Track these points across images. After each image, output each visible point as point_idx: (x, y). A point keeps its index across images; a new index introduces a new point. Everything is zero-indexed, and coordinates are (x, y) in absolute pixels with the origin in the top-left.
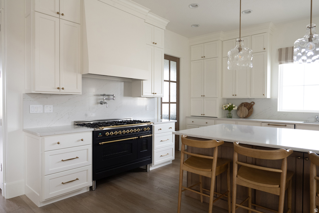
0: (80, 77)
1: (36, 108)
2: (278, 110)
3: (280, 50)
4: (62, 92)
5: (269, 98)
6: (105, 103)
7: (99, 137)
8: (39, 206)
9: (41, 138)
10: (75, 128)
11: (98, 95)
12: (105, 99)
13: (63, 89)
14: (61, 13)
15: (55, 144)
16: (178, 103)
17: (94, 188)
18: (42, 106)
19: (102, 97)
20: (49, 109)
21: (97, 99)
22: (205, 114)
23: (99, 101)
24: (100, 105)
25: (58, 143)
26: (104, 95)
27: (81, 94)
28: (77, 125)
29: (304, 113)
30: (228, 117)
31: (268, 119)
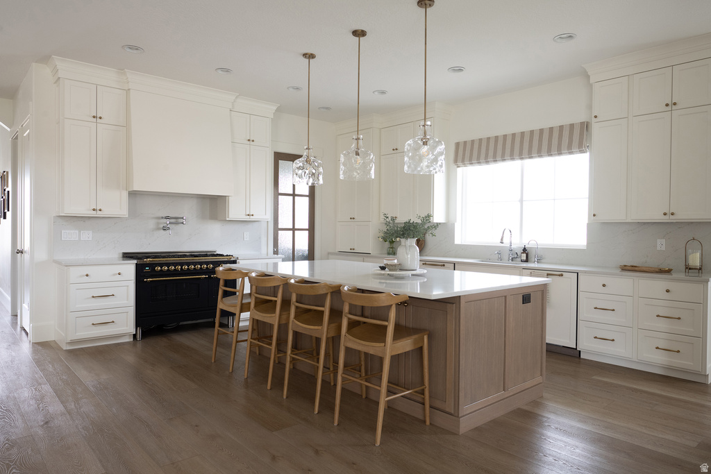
0: (125, 195)
1: (70, 234)
2: (456, 243)
3: (457, 145)
4: (99, 214)
5: (444, 222)
6: (169, 229)
7: (146, 272)
8: (64, 349)
9: (66, 268)
10: (123, 260)
11: (158, 218)
12: (168, 222)
13: (100, 210)
14: (98, 116)
15: (83, 276)
16: (311, 230)
17: (139, 337)
18: (77, 232)
19: (165, 220)
20: (87, 235)
21: (158, 224)
22: (356, 248)
23: (162, 226)
24: (162, 231)
25: (87, 275)
26: (167, 218)
27: (127, 216)
28: (126, 257)
29: (485, 246)
30: (389, 254)
31: (443, 257)
